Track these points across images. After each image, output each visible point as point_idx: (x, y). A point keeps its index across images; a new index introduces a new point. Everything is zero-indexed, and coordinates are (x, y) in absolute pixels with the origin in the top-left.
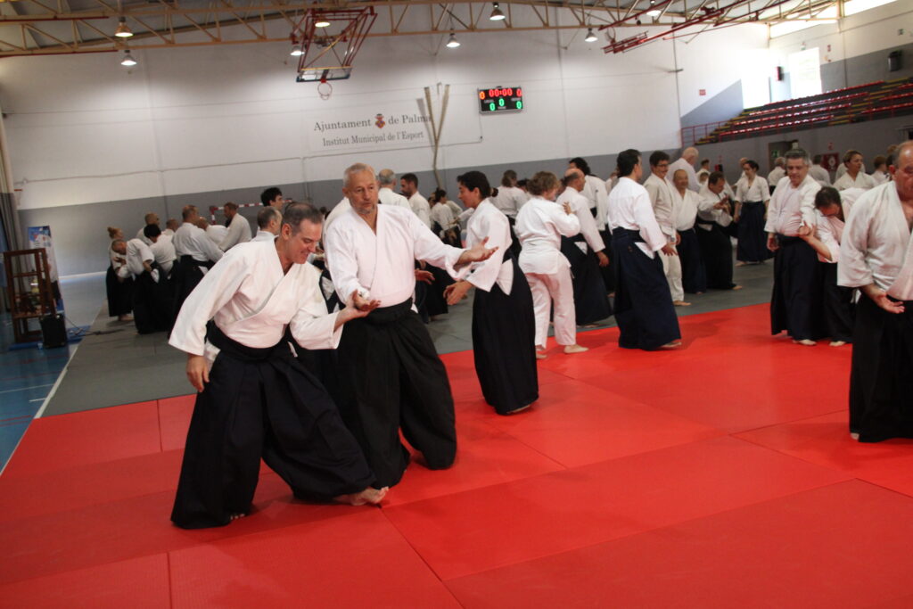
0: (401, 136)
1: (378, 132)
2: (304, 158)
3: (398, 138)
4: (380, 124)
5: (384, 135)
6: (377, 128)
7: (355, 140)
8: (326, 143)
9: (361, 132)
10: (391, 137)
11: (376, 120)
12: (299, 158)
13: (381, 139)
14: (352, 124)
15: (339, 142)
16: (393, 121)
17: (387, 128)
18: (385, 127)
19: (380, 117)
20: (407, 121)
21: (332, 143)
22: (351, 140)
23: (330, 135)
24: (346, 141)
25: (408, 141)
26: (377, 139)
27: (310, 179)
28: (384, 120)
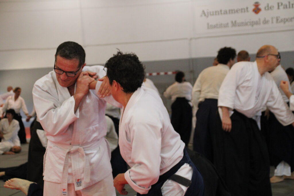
0: (275, 20)
1: (255, 17)
2: (191, 39)
3: (272, 22)
4: (257, 10)
5: (260, 19)
6: (253, 13)
7: (234, 24)
8: (210, 27)
9: (240, 18)
10: (266, 22)
11: (253, 7)
12: (186, 39)
13: (257, 23)
14: (232, 11)
15: (221, 26)
16: (269, 8)
17: (262, 15)
18: (260, 13)
19: (257, 5)
20: (281, 7)
21: (215, 27)
22: (230, 24)
23: (213, 20)
24: (226, 26)
25: (282, 24)
26: (253, 24)
27: (194, 56)
28: (260, 7)
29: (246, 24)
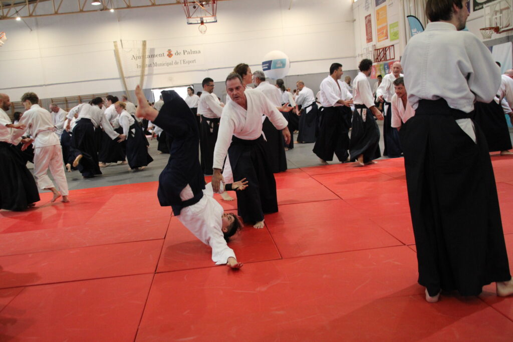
29: (164, 65)
